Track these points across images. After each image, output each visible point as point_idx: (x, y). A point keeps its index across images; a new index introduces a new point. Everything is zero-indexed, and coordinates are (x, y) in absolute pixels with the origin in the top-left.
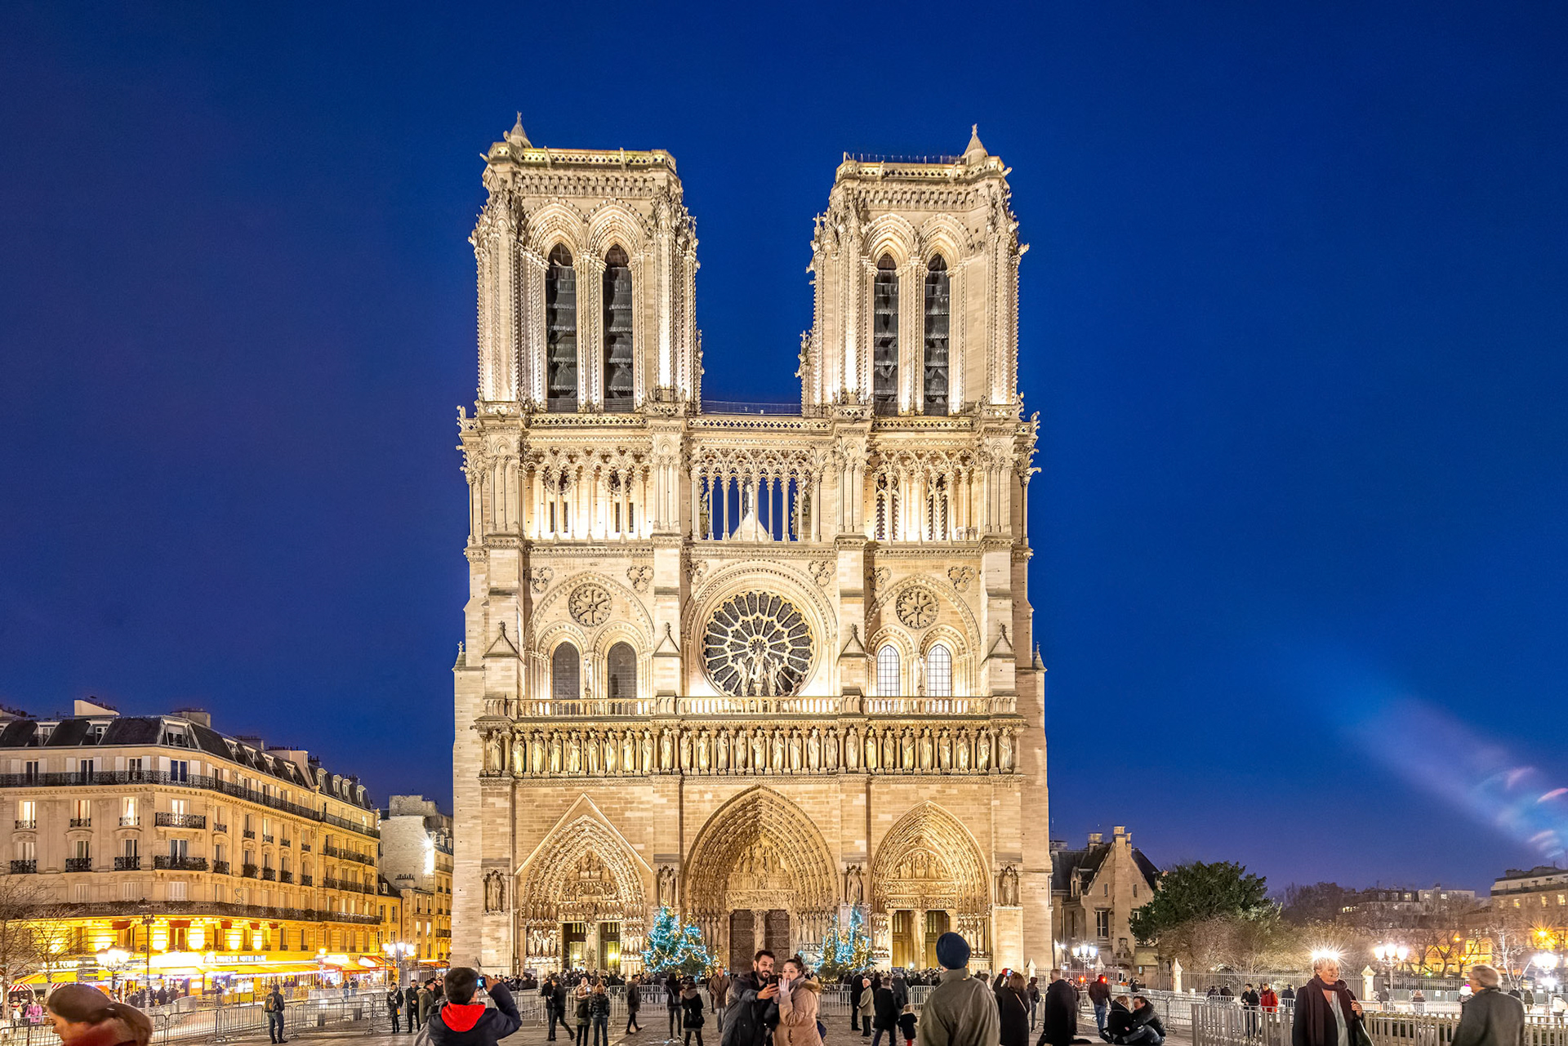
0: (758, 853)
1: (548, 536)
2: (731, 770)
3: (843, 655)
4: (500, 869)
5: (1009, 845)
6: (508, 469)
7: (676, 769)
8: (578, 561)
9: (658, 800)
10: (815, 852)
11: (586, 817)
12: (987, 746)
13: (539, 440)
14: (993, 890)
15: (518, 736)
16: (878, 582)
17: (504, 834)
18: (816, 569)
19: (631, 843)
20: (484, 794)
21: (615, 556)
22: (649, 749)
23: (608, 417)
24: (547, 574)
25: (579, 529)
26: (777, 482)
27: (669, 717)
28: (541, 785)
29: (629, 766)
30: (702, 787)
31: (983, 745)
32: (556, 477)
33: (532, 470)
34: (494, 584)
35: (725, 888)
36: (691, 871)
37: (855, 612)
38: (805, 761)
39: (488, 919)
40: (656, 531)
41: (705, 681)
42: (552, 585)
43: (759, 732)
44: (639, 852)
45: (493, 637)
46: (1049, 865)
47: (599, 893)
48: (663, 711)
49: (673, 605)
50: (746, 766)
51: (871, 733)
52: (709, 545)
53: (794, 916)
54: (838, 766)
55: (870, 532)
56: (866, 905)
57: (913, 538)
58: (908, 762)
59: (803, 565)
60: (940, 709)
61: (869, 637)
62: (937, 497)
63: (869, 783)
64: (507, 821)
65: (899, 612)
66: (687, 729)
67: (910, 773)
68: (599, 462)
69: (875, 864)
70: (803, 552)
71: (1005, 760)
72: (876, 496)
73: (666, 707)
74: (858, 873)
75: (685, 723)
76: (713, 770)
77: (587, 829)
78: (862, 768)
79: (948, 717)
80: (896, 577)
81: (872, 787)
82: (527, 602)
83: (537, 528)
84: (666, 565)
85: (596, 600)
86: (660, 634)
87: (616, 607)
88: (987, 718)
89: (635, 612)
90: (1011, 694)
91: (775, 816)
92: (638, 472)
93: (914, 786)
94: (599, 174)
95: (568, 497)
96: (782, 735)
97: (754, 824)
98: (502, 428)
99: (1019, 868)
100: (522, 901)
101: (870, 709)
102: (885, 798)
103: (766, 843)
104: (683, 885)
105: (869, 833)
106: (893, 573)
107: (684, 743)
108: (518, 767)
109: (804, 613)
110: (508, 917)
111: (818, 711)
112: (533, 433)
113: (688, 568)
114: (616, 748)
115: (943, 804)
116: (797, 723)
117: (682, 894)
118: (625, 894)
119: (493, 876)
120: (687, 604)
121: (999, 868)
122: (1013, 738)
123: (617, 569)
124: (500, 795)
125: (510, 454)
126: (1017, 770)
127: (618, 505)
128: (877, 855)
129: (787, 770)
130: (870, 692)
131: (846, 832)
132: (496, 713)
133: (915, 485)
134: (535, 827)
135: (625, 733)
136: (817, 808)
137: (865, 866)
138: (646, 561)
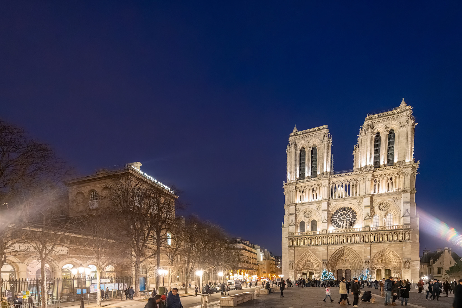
0: (343, 258)
1: (300, 202)
2: (339, 243)
3: (365, 219)
4: (292, 262)
5: (407, 256)
6: (293, 192)
7: (327, 244)
8: (306, 206)
9: (323, 250)
10: (358, 258)
11: (308, 253)
12: (402, 236)
13: (298, 185)
14: (403, 265)
15: (295, 239)
16: (374, 202)
17: (293, 256)
18: (358, 201)
19: (317, 257)
20: (289, 250)
21: (313, 204)
22: (321, 240)
23: (312, 179)
24: (299, 209)
25: (306, 200)
26: (349, 184)
27: (325, 234)
28: (299, 248)
29: (317, 243)
30: (332, 247)
31: (401, 236)
32: (302, 191)
33: (297, 190)
34: (290, 213)
35: (336, 265)
36: (330, 262)
37: (368, 210)
38: (355, 241)
39: (290, 271)
40: (323, 199)
41: (332, 226)
42: (300, 211)
43: (345, 236)
44: (319, 259)
45: (290, 222)
46: (419, 259)
47: (310, 266)
48: (324, 233)
49: (326, 212)
50: (342, 242)
51: (372, 234)
52: (334, 200)
53: (352, 271)
54: (363, 241)
55: (372, 193)
56: (370, 269)
57: (383, 192)
58: (381, 240)
59: (355, 201)
60: (390, 228)
61: (371, 214)
62: (390, 182)
63: (371, 244)
64: (294, 254)
65: (379, 208)
66: (329, 236)
67: (381, 242)
68: (310, 187)
69: (372, 261)
70: (355, 198)
71: (407, 238)
72: (374, 184)
73: (325, 232)
74: (368, 262)
75: (329, 235)
76: (335, 244)
77: (308, 255)
78: (369, 242)
79: (392, 230)
80: (378, 201)
81: (372, 245)
82: (296, 215)
83: (298, 201)
84: (324, 205)
85: (309, 212)
86: (323, 219)
87: (313, 214)
88: (402, 230)
89: (317, 214)
90: (409, 224)
91: (348, 251)
92: (318, 188)
93: (382, 245)
94: (312, 133)
95: (304, 194)
96: (350, 236)
97: (343, 253)
98: (292, 185)
99: (410, 261)
100: (296, 268)
101: (372, 229)
102: (375, 247)
103: (345, 256)
104: (328, 265)
105: (371, 254)
106: (377, 200)
107: (328, 239)
108: (295, 245)
109: (355, 210)
110: (293, 271)
111: (359, 231)
112: (297, 184)
113: (329, 204)
114: (314, 240)
115: (390, 248)
116: (353, 233)
117: (328, 267)
118: (315, 266)
119: (291, 263)
120: (328, 211)
121: (404, 261)
122: (409, 233)
123: (314, 207)
124: (292, 250)
125: (293, 189)
126: (410, 240)
127: (314, 194)
128: (373, 258)
129: (351, 243)
130: (371, 226)
131: (365, 254)
132: (291, 235)
133: (384, 180)
134: (298, 255)
135: (316, 237)
136: (358, 250)
137: (370, 261)
138: (319, 204)
